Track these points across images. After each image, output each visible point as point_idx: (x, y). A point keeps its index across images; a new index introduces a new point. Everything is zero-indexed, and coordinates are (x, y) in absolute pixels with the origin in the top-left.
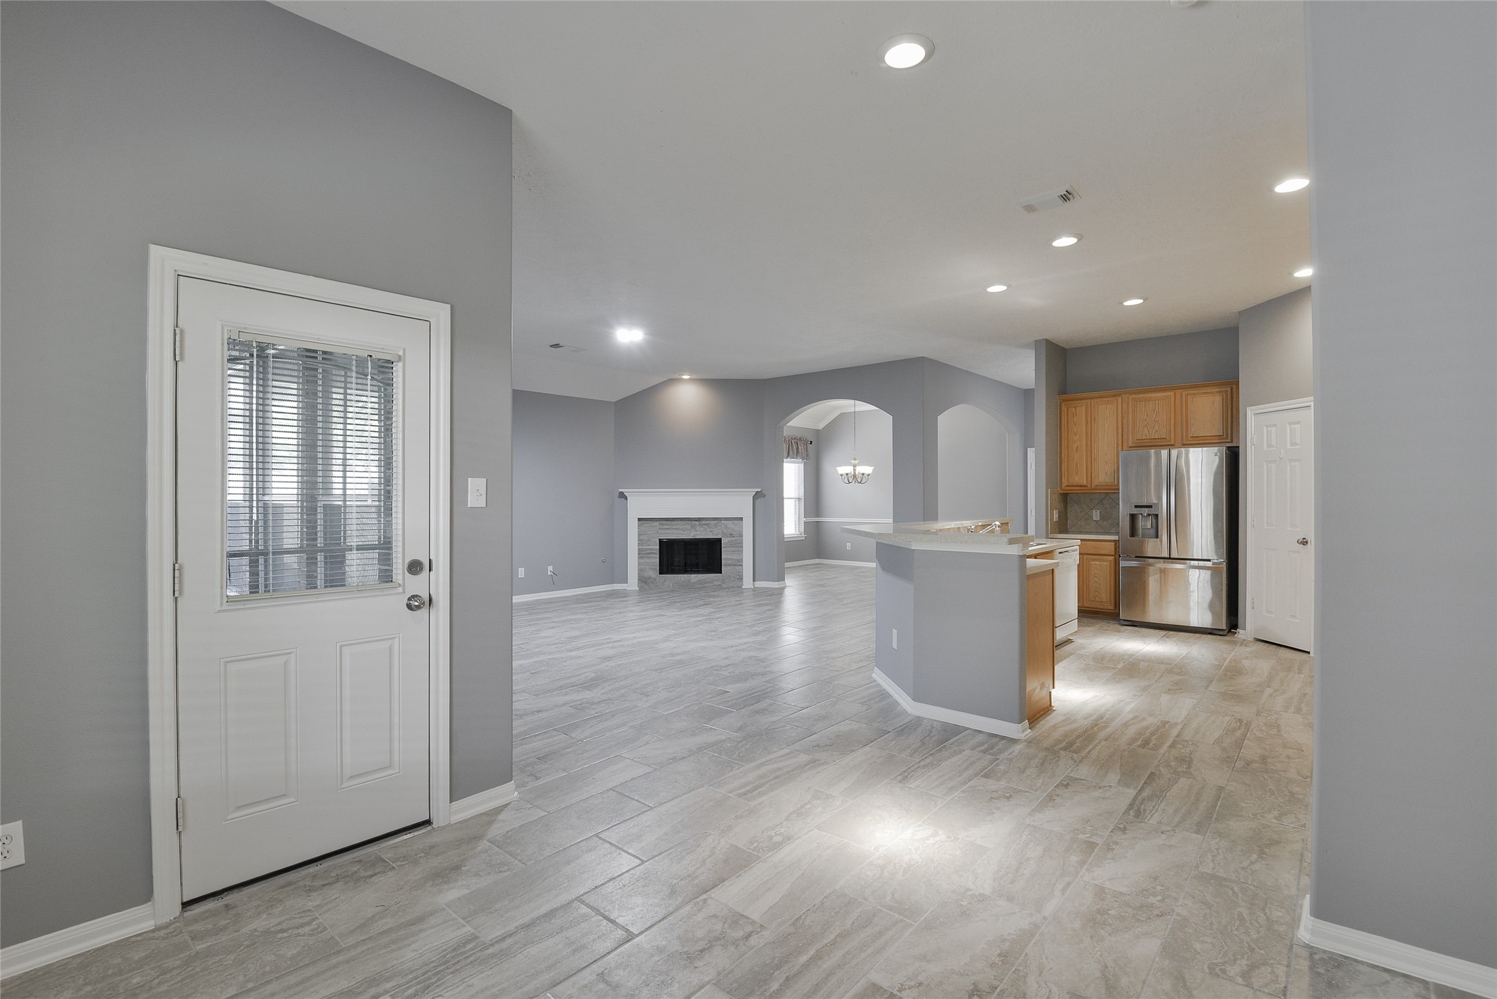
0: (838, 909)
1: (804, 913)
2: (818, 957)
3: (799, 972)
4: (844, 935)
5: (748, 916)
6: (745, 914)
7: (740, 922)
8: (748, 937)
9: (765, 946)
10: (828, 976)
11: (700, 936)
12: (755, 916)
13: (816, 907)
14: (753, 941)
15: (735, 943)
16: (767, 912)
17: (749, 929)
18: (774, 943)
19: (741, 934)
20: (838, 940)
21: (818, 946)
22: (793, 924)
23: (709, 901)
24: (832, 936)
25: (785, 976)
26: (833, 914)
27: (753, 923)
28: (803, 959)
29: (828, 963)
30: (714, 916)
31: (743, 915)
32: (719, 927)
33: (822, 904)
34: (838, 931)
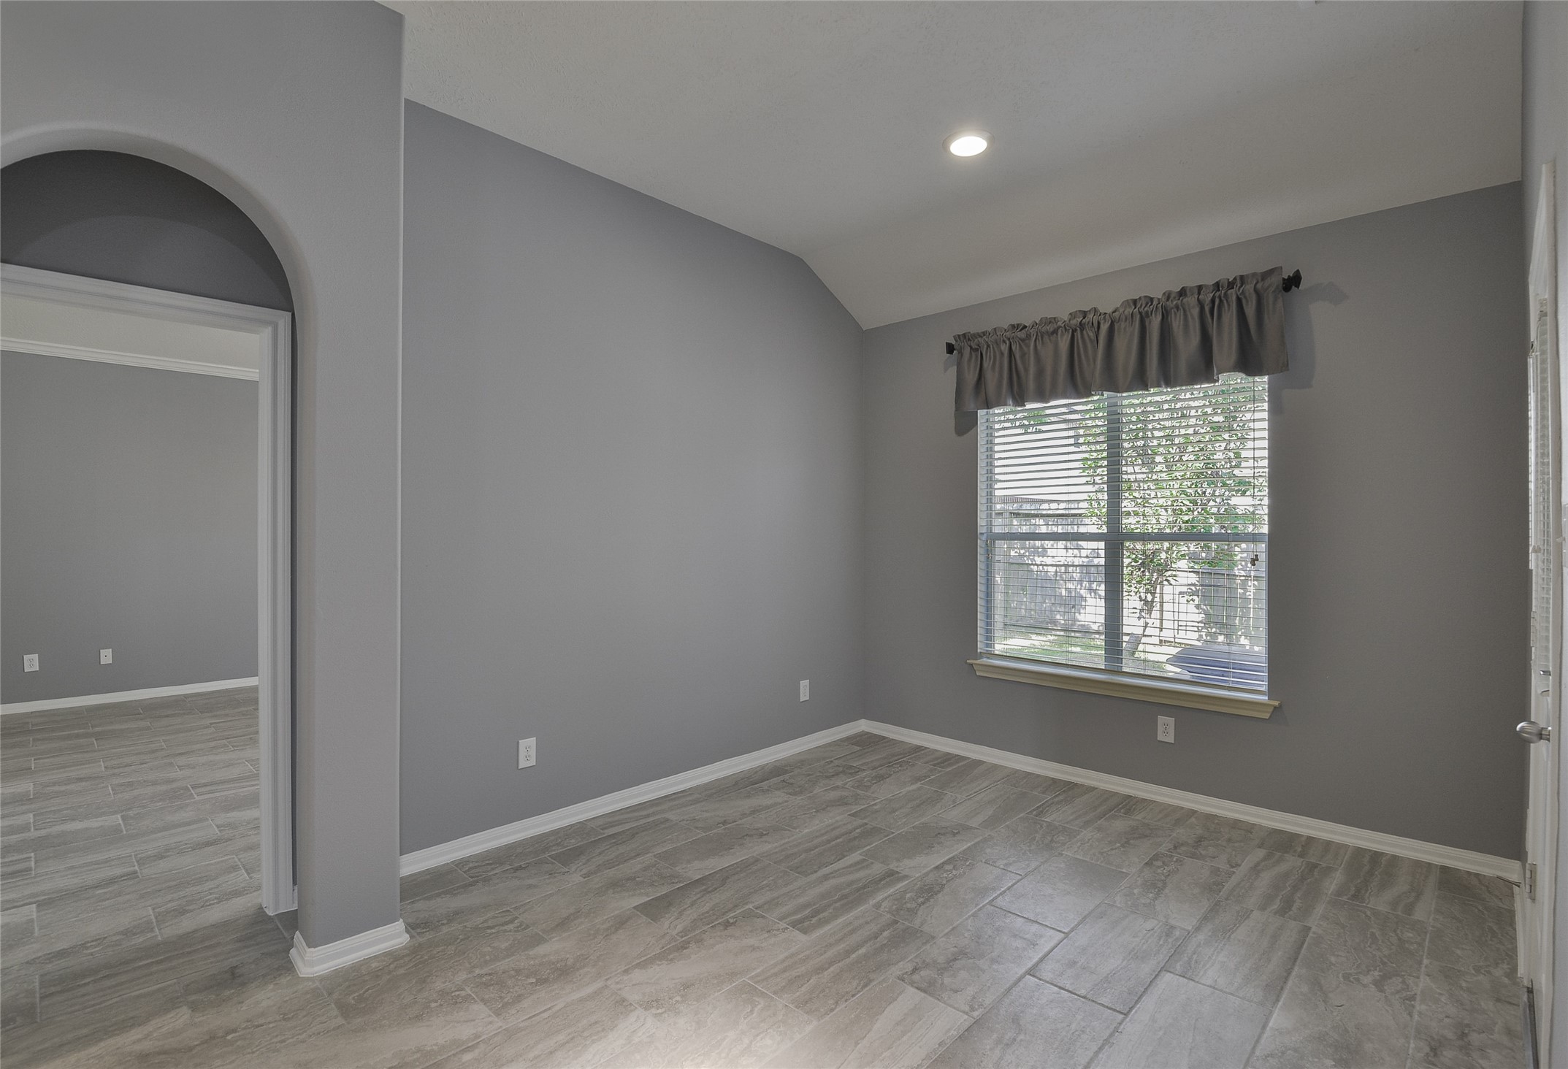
0: (821, 995)
1: (859, 992)
2: (848, 953)
3: (866, 942)
4: (820, 969)
5: (919, 992)
6: (923, 994)
7: (925, 984)
8: (915, 970)
9: (898, 962)
10: (842, 938)
11: (962, 972)
12: (911, 990)
13: (845, 998)
14: (909, 967)
15: (926, 965)
16: (899, 994)
17: (916, 977)
18: (889, 965)
19: (923, 973)
20: (827, 966)
21: (847, 961)
22: (871, 981)
23: (967, 1008)
24: (832, 969)
25: (878, 939)
26: (827, 990)
27: (912, 984)
28: (862, 951)
29: (841, 947)
30: (956, 991)
31: (925, 991)
32: (947, 980)
33: (837, 1003)
34: (825, 973)
